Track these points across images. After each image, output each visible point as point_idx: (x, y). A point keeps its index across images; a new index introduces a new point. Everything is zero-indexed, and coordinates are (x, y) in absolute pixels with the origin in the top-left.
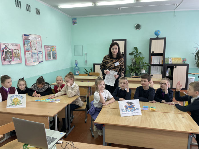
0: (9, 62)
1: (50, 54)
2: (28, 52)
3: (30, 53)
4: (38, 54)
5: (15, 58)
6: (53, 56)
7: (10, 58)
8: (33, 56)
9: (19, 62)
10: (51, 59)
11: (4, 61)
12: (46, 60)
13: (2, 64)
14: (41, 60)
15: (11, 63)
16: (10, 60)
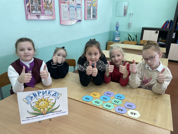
0: (37, 16)
1: (90, 10)
2: (65, 3)
3: (67, 5)
4: (76, 9)
5: (45, 9)
6: (93, 14)
7: (38, 9)
8: (70, 10)
9: (51, 17)
10: (90, 18)
11: (29, 14)
12: (85, 19)
13: (27, 19)
14: (79, 18)
15: (40, 19)
16: (39, 12)
